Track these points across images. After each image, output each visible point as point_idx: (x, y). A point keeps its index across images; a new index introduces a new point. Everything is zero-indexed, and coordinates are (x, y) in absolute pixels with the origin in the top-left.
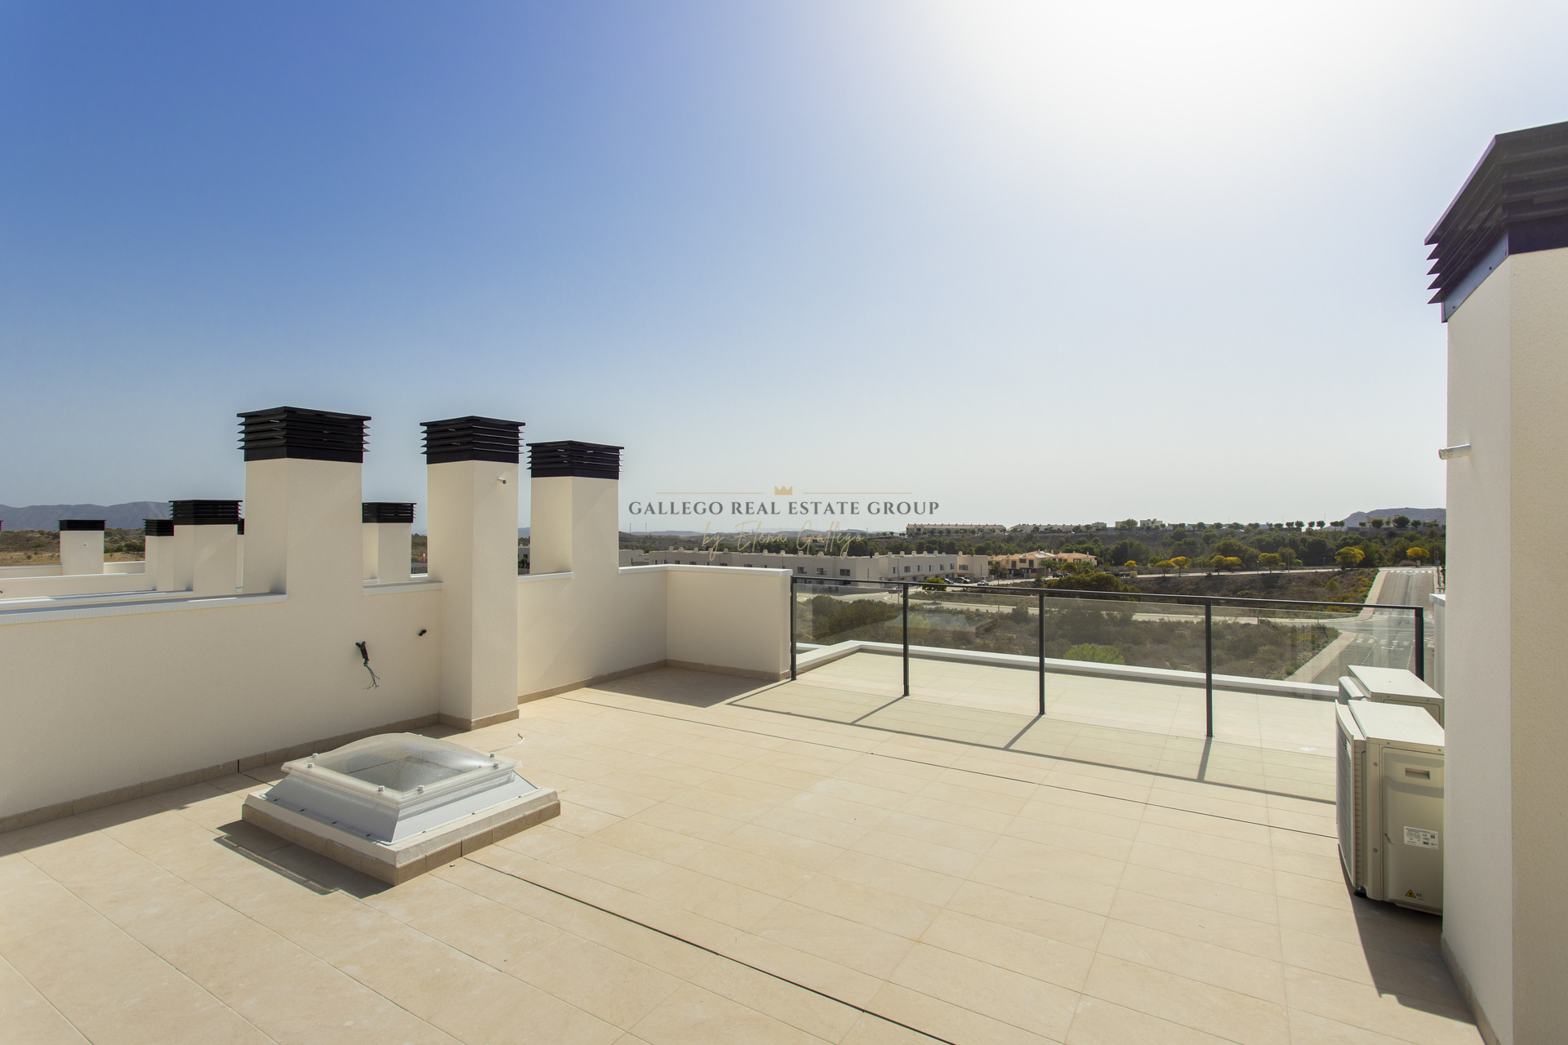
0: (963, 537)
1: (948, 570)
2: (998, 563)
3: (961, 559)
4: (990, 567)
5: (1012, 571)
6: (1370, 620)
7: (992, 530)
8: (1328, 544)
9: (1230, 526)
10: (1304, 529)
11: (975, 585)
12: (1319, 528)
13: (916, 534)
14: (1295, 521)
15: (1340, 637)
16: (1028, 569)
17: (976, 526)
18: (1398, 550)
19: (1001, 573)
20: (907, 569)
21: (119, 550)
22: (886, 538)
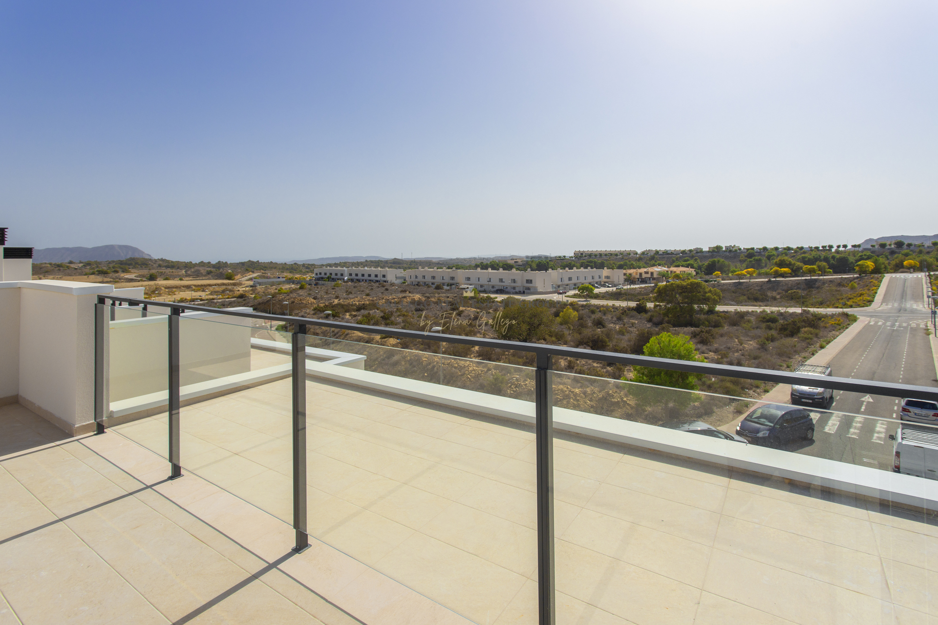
0: (610, 258)
1: (597, 279)
2: (630, 274)
3: (605, 272)
4: (625, 277)
5: (640, 280)
6: (879, 309)
7: (628, 254)
8: (850, 259)
9: (785, 249)
10: (833, 250)
11: (614, 289)
12: (844, 249)
13: (580, 257)
14: (827, 245)
15: (858, 321)
16: (650, 278)
17: (618, 251)
18: (898, 262)
19: (632, 281)
20: (570, 279)
21: (93, 274)
22: (561, 259)
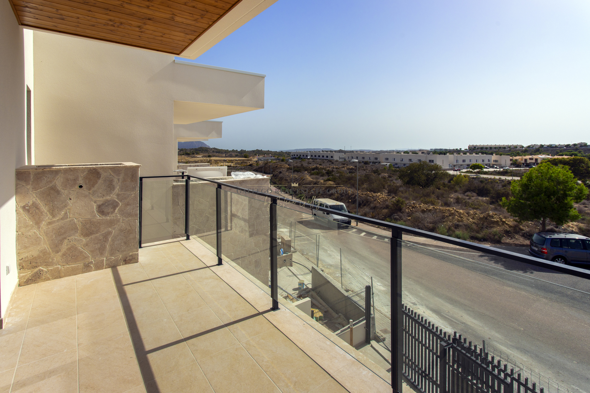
0: (498, 150)
1: (486, 162)
2: (516, 160)
3: (494, 157)
4: (511, 162)
5: (525, 164)
7: (516, 147)
11: (502, 169)
13: (473, 149)
16: (534, 163)
17: (506, 146)
19: (518, 165)
20: (464, 161)
22: (458, 151)
